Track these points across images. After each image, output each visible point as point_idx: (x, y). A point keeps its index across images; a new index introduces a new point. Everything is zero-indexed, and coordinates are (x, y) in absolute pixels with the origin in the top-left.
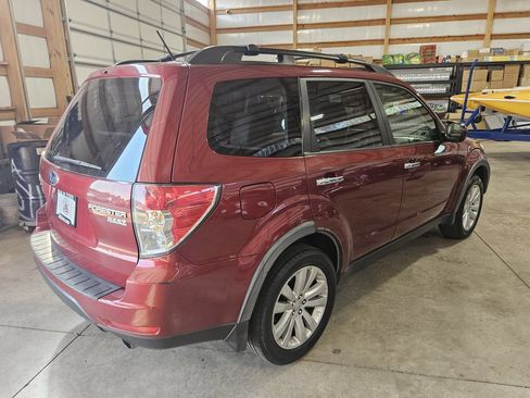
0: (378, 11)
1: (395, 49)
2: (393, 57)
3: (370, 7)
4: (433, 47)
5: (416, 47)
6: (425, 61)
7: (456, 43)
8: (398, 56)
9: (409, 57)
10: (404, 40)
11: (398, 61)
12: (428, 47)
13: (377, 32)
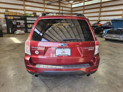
0: (21, 3)
1: (27, 12)
2: (27, 14)
3: (19, 1)
4: (36, 13)
5: (32, 12)
6: (35, 16)
7: (39, 12)
8: (28, 14)
9: (31, 14)
10: (29, 10)
11: (29, 15)
12: (35, 13)
13: (22, 7)
